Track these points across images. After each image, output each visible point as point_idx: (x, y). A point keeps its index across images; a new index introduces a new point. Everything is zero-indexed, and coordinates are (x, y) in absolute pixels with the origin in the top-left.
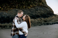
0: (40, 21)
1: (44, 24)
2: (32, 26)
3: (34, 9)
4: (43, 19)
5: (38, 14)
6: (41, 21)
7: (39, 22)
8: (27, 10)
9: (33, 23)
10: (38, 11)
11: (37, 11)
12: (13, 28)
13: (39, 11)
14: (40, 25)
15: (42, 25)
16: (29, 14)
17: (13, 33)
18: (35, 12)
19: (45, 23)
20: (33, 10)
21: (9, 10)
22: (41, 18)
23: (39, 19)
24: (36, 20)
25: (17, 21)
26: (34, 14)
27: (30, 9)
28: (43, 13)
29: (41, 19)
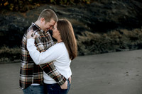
0: (118, 40)
1: (130, 47)
2: (96, 54)
3: (100, 5)
4: (126, 32)
5: (113, 19)
6: (119, 38)
7: (116, 42)
8: (80, 8)
9: (97, 43)
10: (111, 9)
11: (109, 11)
12: (24, 65)
13: (114, 11)
14: (117, 51)
15: (124, 48)
16: (86, 18)
17: (23, 78)
18: (105, 13)
19: (133, 43)
20: (97, 6)
21: (31, 9)
22: (122, 30)
23: (113, 33)
24: (105, 35)
25: (36, 43)
26: (100, 18)
27: (88, 5)
28: (127, 14)
29: (122, 33)
